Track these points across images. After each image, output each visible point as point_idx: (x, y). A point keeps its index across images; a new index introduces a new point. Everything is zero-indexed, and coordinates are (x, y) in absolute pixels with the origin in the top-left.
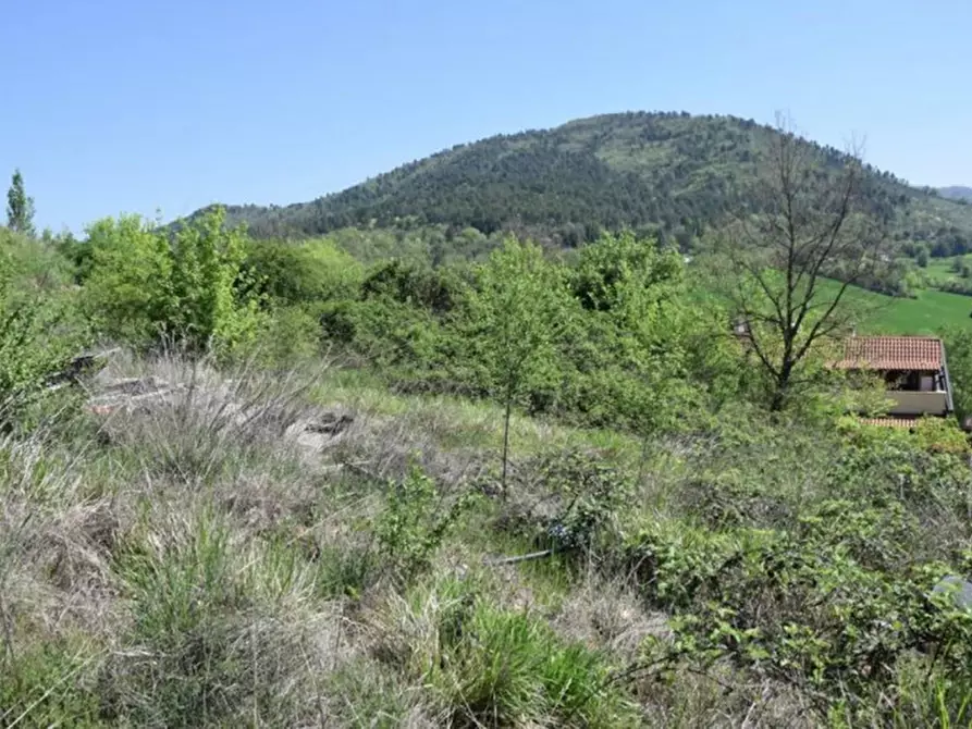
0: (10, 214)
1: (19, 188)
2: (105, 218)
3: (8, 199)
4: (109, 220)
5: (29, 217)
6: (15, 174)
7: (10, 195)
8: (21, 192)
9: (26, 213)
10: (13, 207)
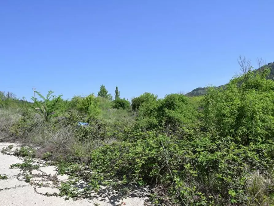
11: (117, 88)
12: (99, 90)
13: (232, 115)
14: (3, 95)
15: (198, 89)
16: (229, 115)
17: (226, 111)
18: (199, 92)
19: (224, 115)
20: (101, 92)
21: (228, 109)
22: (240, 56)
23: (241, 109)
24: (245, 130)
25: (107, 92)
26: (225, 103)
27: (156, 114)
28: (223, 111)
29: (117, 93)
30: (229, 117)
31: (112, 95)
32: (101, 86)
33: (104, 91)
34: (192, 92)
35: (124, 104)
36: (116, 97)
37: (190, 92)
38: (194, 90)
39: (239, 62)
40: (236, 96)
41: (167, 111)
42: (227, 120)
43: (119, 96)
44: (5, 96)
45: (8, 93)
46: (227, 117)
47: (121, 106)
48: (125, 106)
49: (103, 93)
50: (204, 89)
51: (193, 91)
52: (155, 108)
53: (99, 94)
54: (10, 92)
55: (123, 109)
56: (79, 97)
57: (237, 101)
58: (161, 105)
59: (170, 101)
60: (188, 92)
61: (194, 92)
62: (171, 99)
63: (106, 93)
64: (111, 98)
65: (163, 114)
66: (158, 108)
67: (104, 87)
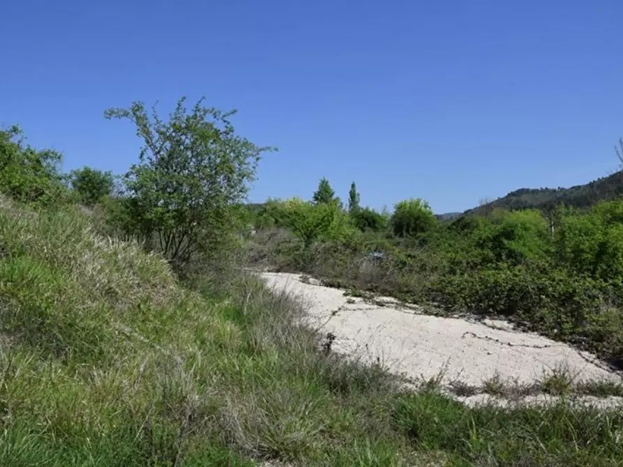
1: (354, 190)
7: (350, 193)
10: (351, 198)
11: (353, 186)
12: (317, 190)
13: (591, 250)
15: (522, 192)
16: (588, 250)
17: (586, 246)
18: (524, 198)
19: (582, 251)
20: (319, 192)
21: (587, 244)
22: (621, 140)
23: (603, 246)
24: (604, 267)
25: (333, 194)
26: (584, 238)
27: (490, 244)
28: (582, 246)
29: (353, 196)
30: (588, 253)
31: (342, 201)
32: (320, 182)
33: (327, 192)
34: (506, 197)
35: (374, 221)
36: (351, 205)
37: (502, 199)
38: (512, 194)
39: (617, 152)
40: (598, 229)
41: (506, 242)
42: (585, 256)
43: (357, 202)
46: (586, 252)
47: (369, 225)
48: (377, 225)
49: (324, 194)
50: (534, 192)
51: (509, 194)
52: (489, 238)
53: (316, 198)
55: (375, 231)
56: (276, 201)
57: (599, 236)
58: (497, 234)
59: (509, 229)
60: (497, 199)
61: (512, 197)
62: (510, 227)
63: (331, 196)
64: (341, 206)
65: (500, 245)
66: (494, 237)
67: (327, 183)
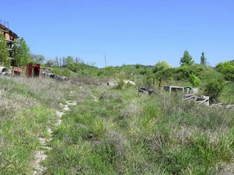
0: (201, 62)
1: (203, 56)
2: (221, 62)
3: (200, 59)
4: (222, 63)
5: (205, 63)
6: (202, 53)
7: (201, 58)
8: (204, 57)
9: (205, 62)
10: (202, 61)
11: (203, 54)
14: (72, 60)
20: (183, 58)
32: (184, 52)
33: (188, 57)
44: (74, 60)
45: (77, 58)
49: (186, 59)
54: (78, 57)
